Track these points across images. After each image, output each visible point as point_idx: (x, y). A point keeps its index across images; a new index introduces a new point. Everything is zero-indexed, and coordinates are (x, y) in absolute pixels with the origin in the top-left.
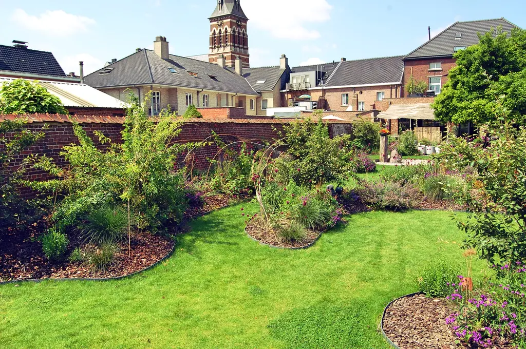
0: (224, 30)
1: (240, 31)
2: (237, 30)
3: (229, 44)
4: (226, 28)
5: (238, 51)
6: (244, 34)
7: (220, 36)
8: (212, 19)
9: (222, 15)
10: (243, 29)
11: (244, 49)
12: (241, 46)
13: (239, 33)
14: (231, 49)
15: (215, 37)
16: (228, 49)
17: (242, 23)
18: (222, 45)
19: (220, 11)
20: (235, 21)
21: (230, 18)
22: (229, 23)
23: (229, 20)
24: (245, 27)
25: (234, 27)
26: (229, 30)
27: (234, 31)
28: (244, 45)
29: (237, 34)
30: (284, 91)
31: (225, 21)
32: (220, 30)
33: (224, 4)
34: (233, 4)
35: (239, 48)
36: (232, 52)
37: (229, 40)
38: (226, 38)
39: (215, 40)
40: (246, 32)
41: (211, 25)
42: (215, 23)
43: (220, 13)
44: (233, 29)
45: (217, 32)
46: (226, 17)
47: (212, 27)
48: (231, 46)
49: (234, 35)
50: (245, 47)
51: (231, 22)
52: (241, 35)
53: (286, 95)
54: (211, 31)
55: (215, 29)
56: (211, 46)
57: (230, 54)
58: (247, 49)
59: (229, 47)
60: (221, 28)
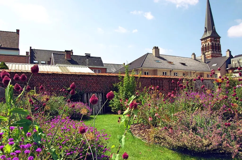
0: (208, 43)
1: (216, 43)
2: (215, 43)
3: (210, 50)
4: (209, 43)
5: (215, 53)
6: (218, 45)
7: (206, 47)
8: (202, 40)
9: (206, 37)
10: (218, 42)
11: (219, 52)
12: (217, 50)
13: (216, 44)
14: (211, 52)
15: (203, 48)
16: (210, 52)
17: (217, 39)
18: (207, 51)
19: (206, 35)
20: (213, 39)
21: (210, 38)
22: (210, 40)
23: (210, 39)
24: (219, 41)
25: (213, 41)
26: (210, 43)
27: (213, 44)
28: (219, 50)
29: (214, 45)
30: (228, 69)
31: (208, 39)
32: (206, 44)
33: (207, 32)
34: (212, 31)
35: (216, 51)
36: (212, 54)
37: (210, 48)
38: (209, 48)
39: (203, 49)
40: (220, 43)
41: (202, 42)
42: (203, 41)
43: (206, 36)
44: (212, 43)
45: (204, 45)
46: (208, 37)
47: (202, 43)
48: (211, 51)
49: (213, 45)
50: (219, 51)
51: (211, 39)
52: (217, 45)
53: (229, 71)
54: (202, 45)
55: (203, 44)
56: (202, 52)
57: (211, 55)
58: (221, 51)
59: (210, 51)
60: (206, 43)
